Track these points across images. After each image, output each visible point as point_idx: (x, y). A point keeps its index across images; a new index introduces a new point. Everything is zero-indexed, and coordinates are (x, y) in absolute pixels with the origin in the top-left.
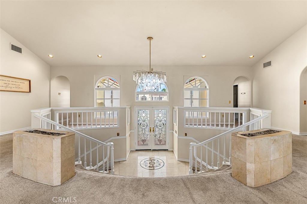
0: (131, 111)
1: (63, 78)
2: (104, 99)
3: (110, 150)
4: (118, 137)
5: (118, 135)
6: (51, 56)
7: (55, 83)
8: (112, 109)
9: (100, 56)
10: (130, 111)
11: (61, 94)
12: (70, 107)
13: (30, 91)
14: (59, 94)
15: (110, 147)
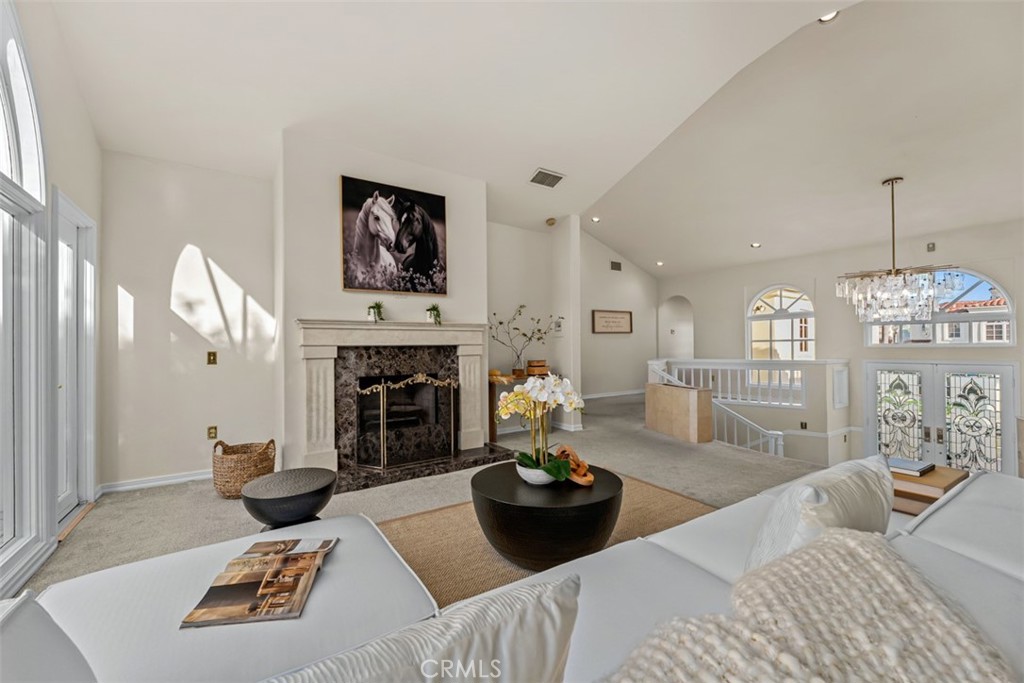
0: (849, 374)
1: (679, 301)
2: (771, 341)
3: (776, 446)
4: (803, 432)
5: (804, 426)
6: (660, 264)
7: (665, 311)
8: (792, 365)
9: (755, 245)
10: (845, 373)
11: (676, 332)
12: (695, 357)
13: (631, 331)
14: (672, 332)
15: (776, 440)
